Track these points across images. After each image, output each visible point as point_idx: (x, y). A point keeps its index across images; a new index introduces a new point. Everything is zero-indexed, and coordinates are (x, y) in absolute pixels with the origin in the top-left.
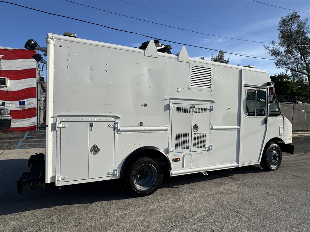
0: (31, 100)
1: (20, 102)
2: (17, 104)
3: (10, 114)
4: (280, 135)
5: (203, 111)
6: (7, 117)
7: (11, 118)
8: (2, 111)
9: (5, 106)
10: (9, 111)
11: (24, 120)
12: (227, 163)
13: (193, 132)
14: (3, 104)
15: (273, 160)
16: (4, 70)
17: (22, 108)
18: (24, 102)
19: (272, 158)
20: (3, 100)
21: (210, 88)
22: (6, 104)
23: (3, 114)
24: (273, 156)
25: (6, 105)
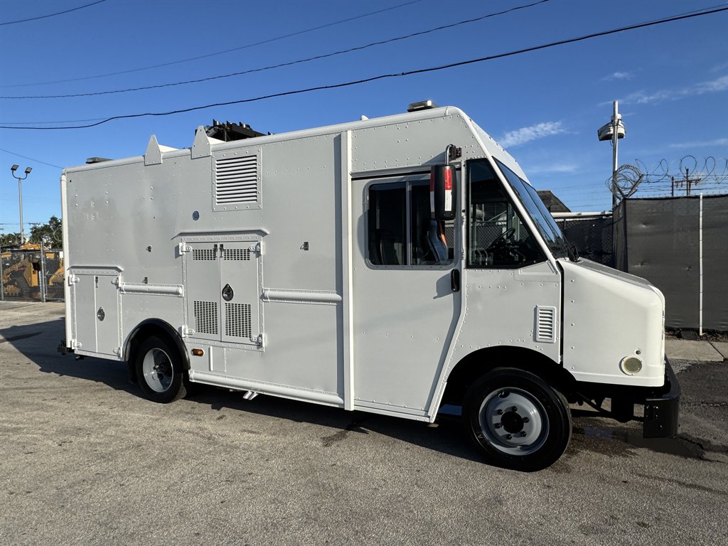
4: (535, 340)
5: (243, 255)
12: (312, 388)
13: (224, 301)
15: (497, 426)
19: (497, 419)
21: (256, 200)
24: (499, 412)
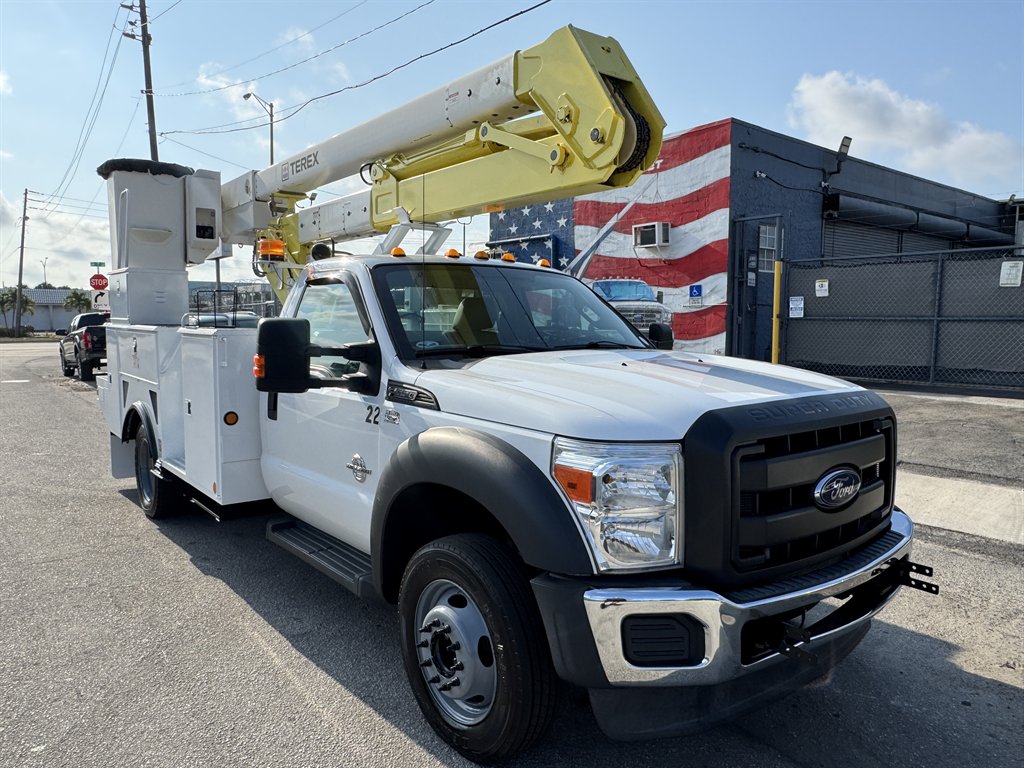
0: (716, 279)
1: (692, 288)
2: (685, 296)
3: (672, 324)
8: (658, 316)
9: (662, 303)
10: (670, 316)
11: (698, 344)
14: (660, 298)
16: (664, 200)
17: (696, 307)
18: (699, 288)
20: (659, 286)
22: (664, 297)
25: (665, 299)
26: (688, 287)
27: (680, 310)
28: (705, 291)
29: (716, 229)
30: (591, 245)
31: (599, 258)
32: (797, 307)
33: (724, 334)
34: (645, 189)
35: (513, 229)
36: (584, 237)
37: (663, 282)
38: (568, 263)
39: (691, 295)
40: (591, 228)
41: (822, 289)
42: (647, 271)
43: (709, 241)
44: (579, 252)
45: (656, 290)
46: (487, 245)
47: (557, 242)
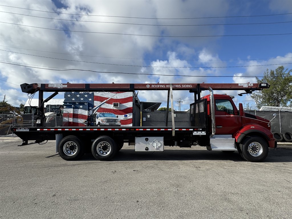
0: (130, 114)
1: (125, 115)
2: (123, 117)
3: (120, 122)
6: (119, 123)
7: (120, 124)
8: (117, 120)
10: (120, 120)
14: (117, 117)
16: (118, 98)
17: (126, 119)
18: (127, 115)
23: (117, 122)
25: (118, 117)
26: (124, 115)
27: (122, 119)
28: (128, 116)
29: (130, 105)
30: (99, 105)
31: (101, 108)
32: (144, 119)
33: (132, 124)
34: (114, 96)
35: (73, 99)
36: (97, 104)
37: (118, 114)
38: (92, 109)
39: (125, 116)
40: (99, 102)
41: (149, 116)
42: (114, 112)
43: (129, 107)
44: (95, 106)
45: (116, 115)
46: (63, 102)
47: (89, 104)
